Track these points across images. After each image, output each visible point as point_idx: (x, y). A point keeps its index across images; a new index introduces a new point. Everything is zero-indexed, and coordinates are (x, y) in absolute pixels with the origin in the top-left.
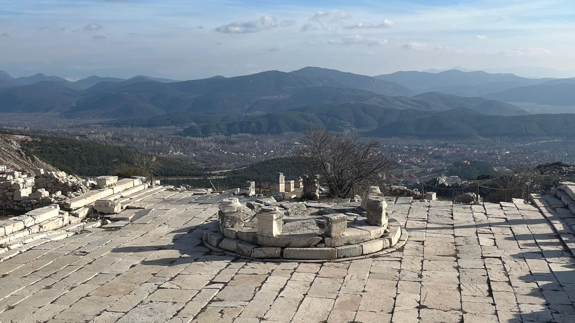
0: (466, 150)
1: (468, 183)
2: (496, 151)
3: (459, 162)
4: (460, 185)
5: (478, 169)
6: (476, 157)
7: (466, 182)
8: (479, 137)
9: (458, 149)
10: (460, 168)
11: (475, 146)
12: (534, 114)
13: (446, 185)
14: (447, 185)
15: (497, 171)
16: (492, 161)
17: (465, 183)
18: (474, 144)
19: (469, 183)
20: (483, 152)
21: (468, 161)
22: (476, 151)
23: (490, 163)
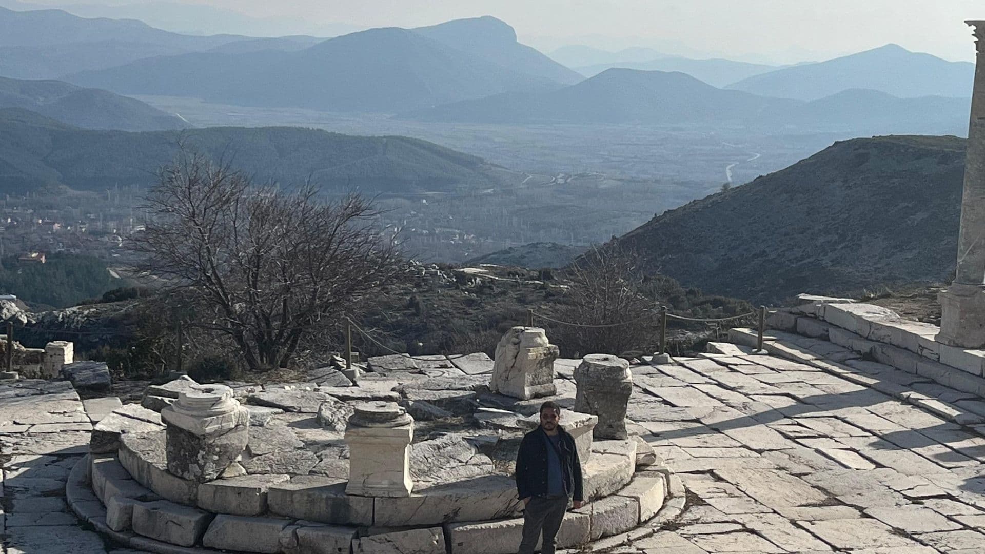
0: (31, 223)
1: (82, 313)
2: (112, 226)
3: (16, 257)
4: (60, 319)
5: (69, 274)
6: (59, 242)
7: (75, 309)
8: (63, 187)
9: (9, 220)
10: (20, 272)
11: (55, 211)
12: (200, 126)
13: (22, 322)
14: (25, 321)
15: (117, 276)
16: (103, 251)
17: (74, 312)
18: (51, 208)
19: (86, 312)
20: (76, 227)
21: (41, 252)
22: (57, 226)
23: (97, 256)
